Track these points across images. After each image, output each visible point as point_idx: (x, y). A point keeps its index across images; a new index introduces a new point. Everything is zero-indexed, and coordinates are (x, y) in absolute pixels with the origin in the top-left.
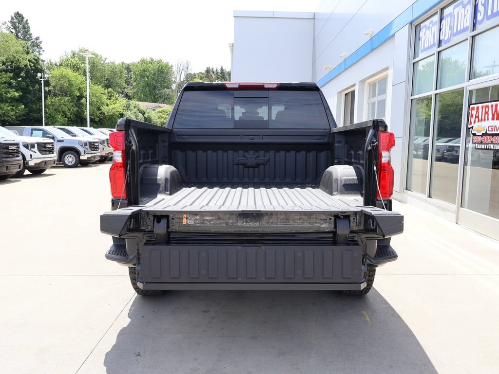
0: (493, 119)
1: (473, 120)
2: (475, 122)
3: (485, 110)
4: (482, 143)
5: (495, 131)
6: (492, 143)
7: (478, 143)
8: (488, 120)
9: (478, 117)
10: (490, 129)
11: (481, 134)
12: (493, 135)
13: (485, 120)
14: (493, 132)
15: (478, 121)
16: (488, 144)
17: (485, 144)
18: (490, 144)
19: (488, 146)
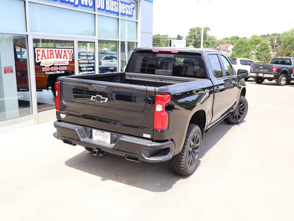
0: (57, 57)
1: (40, 58)
2: (42, 59)
3: (50, 52)
4: (50, 71)
5: (59, 64)
6: (59, 70)
7: (47, 71)
8: (53, 58)
9: (45, 56)
10: (56, 63)
11: (49, 66)
12: (59, 66)
13: (51, 58)
14: (59, 65)
15: (45, 58)
16: (56, 71)
17: (53, 71)
18: (58, 71)
19: (55, 72)
